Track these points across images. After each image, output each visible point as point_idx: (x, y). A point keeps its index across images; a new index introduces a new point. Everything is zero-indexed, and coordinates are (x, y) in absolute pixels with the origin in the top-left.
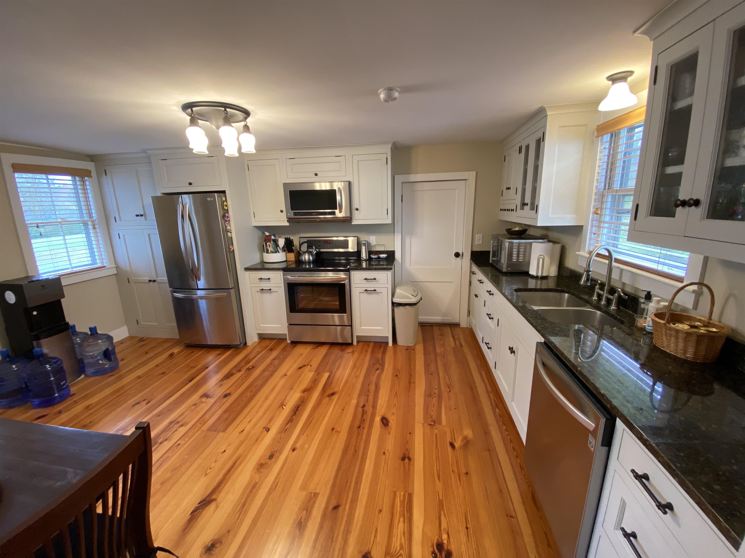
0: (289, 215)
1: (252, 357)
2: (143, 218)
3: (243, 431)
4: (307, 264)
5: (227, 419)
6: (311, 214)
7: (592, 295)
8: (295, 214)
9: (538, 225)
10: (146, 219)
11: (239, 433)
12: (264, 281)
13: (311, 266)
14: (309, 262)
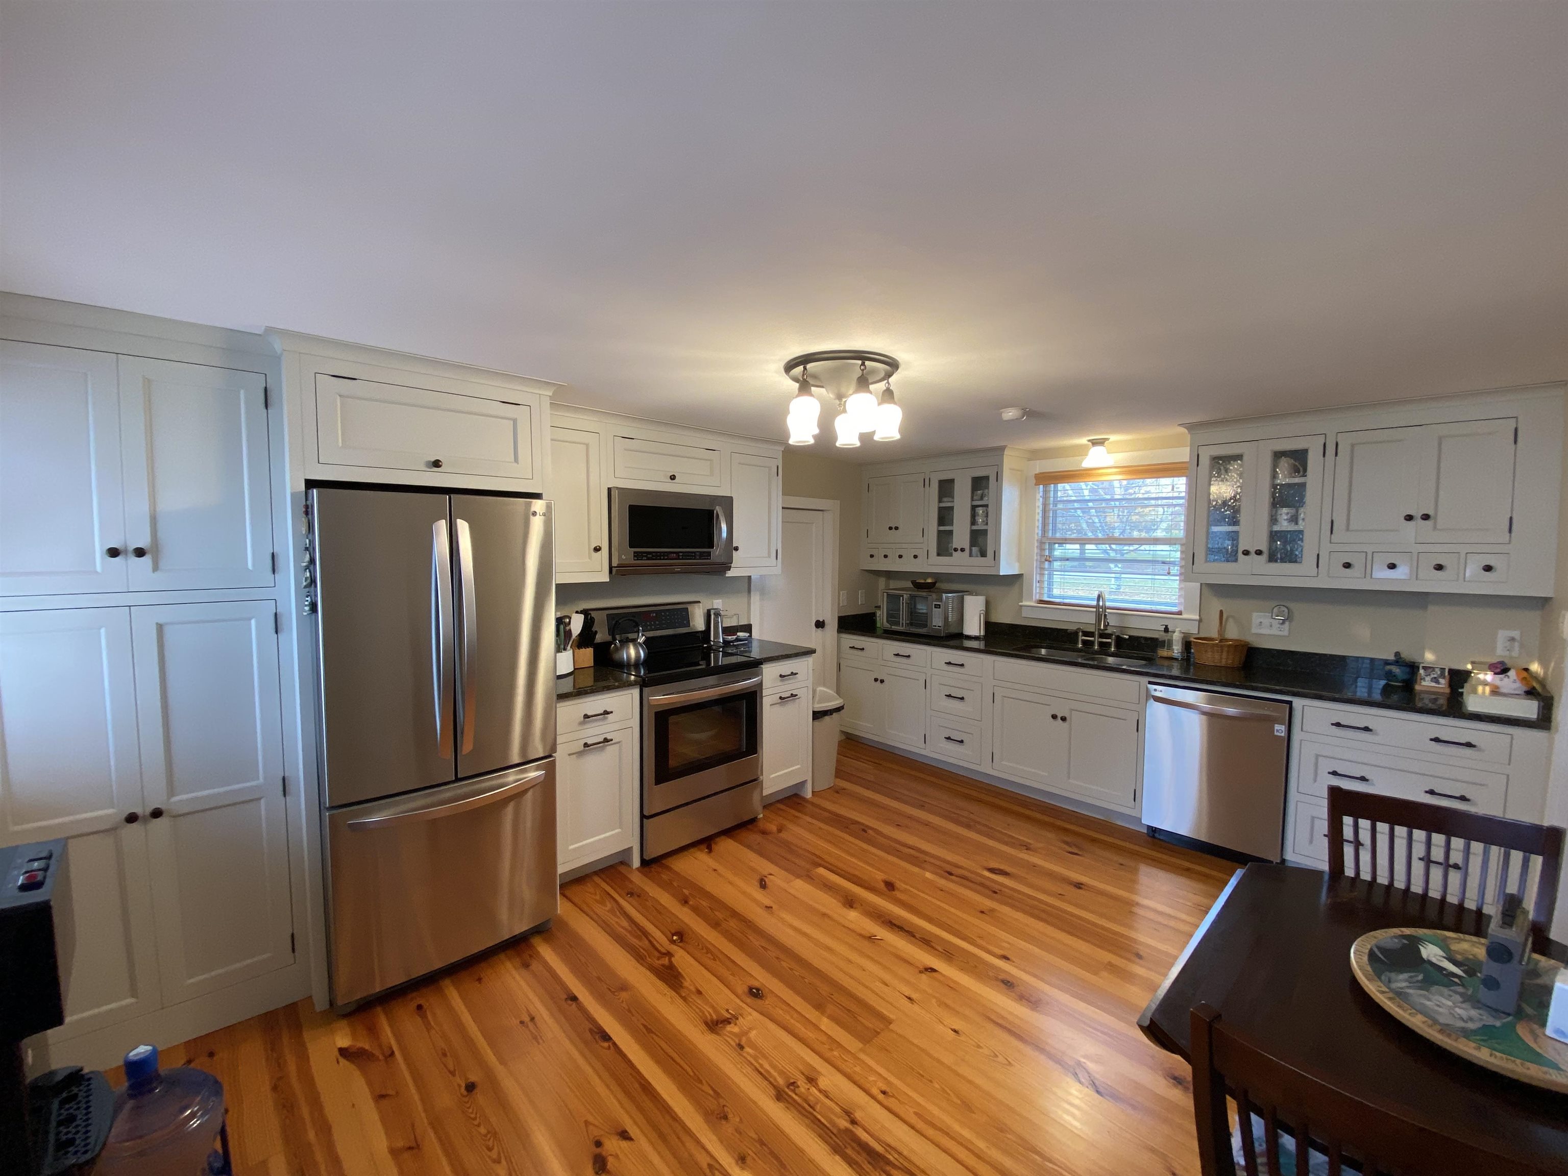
0: (623, 557)
1: (625, 923)
2: (146, 560)
3: (909, 998)
4: (632, 668)
5: (849, 1011)
6: (664, 556)
7: (1077, 643)
8: (637, 556)
9: (1001, 574)
10: (156, 568)
11: (913, 1004)
12: (596, 720)
13: (640, 673)
14: (637, 665)
